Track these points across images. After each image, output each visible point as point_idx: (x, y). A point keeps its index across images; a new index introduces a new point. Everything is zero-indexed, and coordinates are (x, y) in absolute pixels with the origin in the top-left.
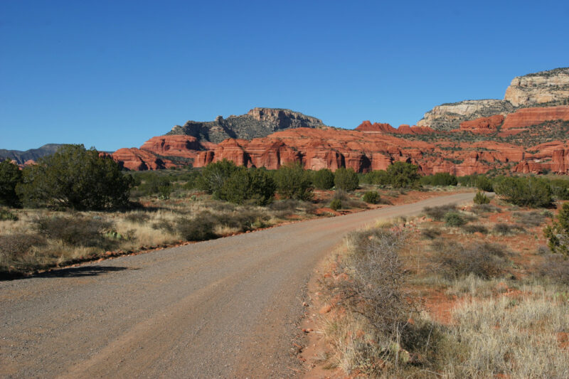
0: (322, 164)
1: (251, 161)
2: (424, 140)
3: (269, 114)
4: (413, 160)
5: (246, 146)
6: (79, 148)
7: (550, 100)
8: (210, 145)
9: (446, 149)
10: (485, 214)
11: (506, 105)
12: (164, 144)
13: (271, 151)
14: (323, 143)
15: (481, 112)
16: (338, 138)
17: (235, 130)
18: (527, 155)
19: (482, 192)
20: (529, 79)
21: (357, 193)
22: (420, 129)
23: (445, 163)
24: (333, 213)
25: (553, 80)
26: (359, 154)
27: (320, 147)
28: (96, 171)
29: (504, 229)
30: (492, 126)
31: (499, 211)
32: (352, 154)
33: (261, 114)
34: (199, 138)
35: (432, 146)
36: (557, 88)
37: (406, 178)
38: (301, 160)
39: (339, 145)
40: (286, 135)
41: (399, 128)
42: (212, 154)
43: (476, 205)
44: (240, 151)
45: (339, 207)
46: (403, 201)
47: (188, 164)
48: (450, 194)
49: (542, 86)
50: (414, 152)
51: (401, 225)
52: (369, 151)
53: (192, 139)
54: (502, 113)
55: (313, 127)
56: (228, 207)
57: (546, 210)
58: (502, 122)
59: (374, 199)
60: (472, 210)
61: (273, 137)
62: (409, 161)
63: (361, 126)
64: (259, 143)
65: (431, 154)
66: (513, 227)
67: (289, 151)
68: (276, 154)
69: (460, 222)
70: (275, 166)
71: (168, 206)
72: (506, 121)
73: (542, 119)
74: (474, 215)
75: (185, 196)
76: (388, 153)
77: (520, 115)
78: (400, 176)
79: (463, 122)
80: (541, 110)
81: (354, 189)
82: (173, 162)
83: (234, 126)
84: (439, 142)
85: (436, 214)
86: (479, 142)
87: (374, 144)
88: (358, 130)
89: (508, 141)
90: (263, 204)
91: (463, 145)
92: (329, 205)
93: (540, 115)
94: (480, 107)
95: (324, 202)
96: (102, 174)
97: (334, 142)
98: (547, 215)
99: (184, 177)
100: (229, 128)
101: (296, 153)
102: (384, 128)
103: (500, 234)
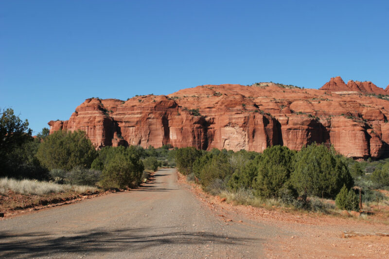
0: (239, 136)
1: (119, 133)
13: (152, 116)
14: (244, 102)
16: (281, 97)
26: (306, 118)
32: (293, 119)
38: (206, 130)
44: (99, 118)
52: (325, 114)
64: (135, 102)
68: (160, 120)
70: (158, 143)
97: (267, 100)
101: (196, 118)
102: (364, 88)
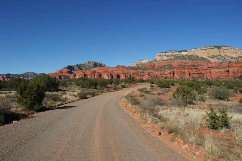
0: (106, 77)
1: (86, 76)
2: (134, 70)
3: (91, 63)
4: (131, 75)
5: (85, 72)
6: (44, 74)
7: (167, 59)
8: (74, 72)
9: (140, 72)
10: (154, 90)
11: (155, 60)
12: (61, 72)
13: (92, 73)
14: (106, 71)
15: (149, 62)
16: (111, 70)
17: (82, 68)
18: (161, 74)
19: (152, 84)
20: (161, 54)
21: (119, 85)
22: (133, 67)
23: (140, 76)
24: (114, 91)
25: (167, 54)
26: (117, 74)
27: (106, 72)
28: (49, 80)
29: (159, 94)
30: (152, 66)
31: (157, 89)
32: (115, 74)
33: (89, 63)
34: (71, 70)
35: (136, 72)
36: (169, 56)
37: (132, 81)
38: (100, 76)
39: (111, 72)
40: (96, 69)
41: (128, 67)
42: (75, 75)
43: (150, 88)
44: (83, 74)
45: (115, 89)
46: (131, 87)
47: (68, 77)
48: (143, 85)
49: (165, 55)
50: (131, 73)
51: (133, 94)
52: (119, 73)
53: (69, 70)
54: (154, 63)
55: (104, 67)
56: (86, 90)
57: (168, 89)
58: (155, 65)
59: (124, 87)
60: (150, 89)
61: (93, 69)
62: (130, 76)
63: (117, 66)
64: (89, 71)
65: (136, 74)
66: (161, 93)
67: (97, 73)
69: (148, 92)
70: (93, 78)
71: (68, 90)
72: (156, 65)
73: (165, 64)
74: (151, 90)
75: (72, 87)
76: (124, 74)
77: (159, 63)
78: (130, 80)
79: (144, 65)
80: (165, 62)
81: (118, 84)
82: (64, 77)
83: (81, 66)
84: (138, 71)
85: (141, 90)
86: (149, 70)
87: (120, 71)
88: (116, 67)
89: (156, 70)
90: (95, 89)
91: (145, 71)
92: (112, 89)
93: (164, 63)
94: (149, 61)
95: (111, 88)
96: (51, 81)
97: (110, 71)
98: (169, 90)
99: (68, 81)
100: (80, 67)
101: (99, 74)
102: (123, 67)
103: (159, 95)
